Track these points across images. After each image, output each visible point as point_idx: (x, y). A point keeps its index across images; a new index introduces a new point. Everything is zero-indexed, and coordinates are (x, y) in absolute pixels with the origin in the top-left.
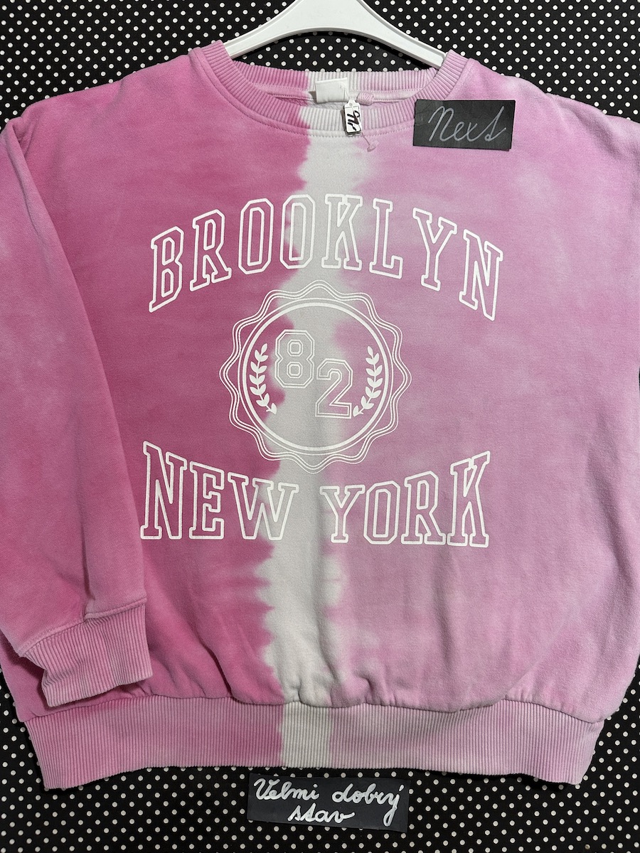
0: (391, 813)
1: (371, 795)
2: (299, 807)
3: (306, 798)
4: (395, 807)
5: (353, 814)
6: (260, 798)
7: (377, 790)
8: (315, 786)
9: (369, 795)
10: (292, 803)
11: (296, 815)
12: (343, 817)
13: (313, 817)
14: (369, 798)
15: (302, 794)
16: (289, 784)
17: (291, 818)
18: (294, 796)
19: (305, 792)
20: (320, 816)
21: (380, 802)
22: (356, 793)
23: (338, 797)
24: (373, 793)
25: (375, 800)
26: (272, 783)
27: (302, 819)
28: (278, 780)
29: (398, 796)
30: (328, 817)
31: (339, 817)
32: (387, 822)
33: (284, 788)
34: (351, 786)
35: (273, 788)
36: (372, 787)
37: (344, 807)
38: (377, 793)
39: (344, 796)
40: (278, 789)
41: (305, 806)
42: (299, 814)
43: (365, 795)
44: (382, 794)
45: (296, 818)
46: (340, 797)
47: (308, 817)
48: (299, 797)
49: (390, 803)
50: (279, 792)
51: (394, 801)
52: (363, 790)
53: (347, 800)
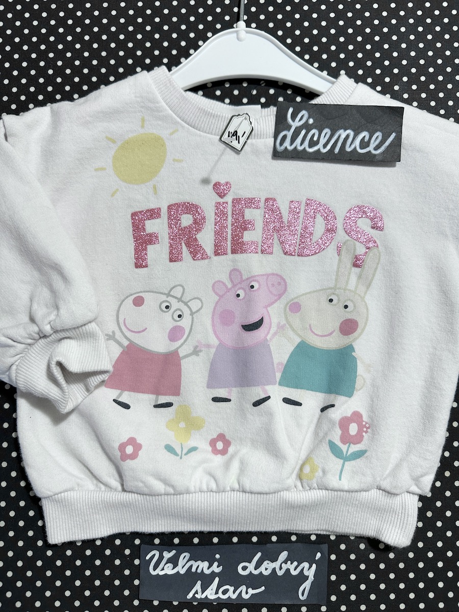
0: (307, 585)
1: (283, 565)
2: (199, 583)
3: (207, 572)
4: (311, 578)
5: (263, 588)
6: (154, 573)
7: (290, 559)
8: (218, 556)
9: (281, 565)
10: (191, 577)
11: (196, 592)
12: (251, 591)
13: (217, 593)
14: (281, 568)
15: (203, 566)
16: (187, 555)
17: (190, 596)
18: (194, 570)
19: (206, 564)
20: (225, 592)
21: (294, 573)
22: (266, 563)
23: (244, 568)
24: (285, 562)
25: (288, 570)
26: (167, 555)
27: (203, 596)
28: (174, 552)
29: (314, 566)
30: (234, 593)
31: (247, 593)
32: (303, 596)
33: (181, 562)
34: (259, 555)
35: (169, 561)
36: (284, 555)
37: (252, 581)
38: (289, 562)
39: (251, 567)
40: (174, 561)
41: (207, 581)
42: (200, 591)
43: (276, 565)
44: (295, 563)
45: (196, 595)
46: (247, 568)
47: (210, 594)
48: (199, 571)
49: (306, 573)
50: (176, 565)
51: (310, 572)
52: (274, 560)
53: (256, 572)
